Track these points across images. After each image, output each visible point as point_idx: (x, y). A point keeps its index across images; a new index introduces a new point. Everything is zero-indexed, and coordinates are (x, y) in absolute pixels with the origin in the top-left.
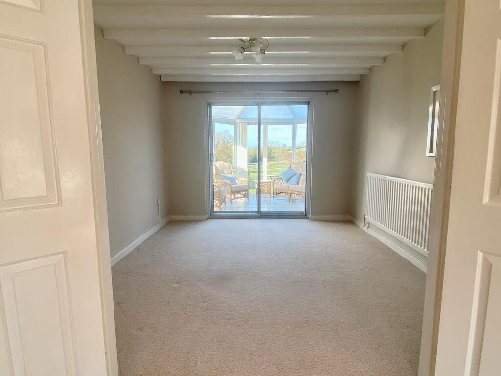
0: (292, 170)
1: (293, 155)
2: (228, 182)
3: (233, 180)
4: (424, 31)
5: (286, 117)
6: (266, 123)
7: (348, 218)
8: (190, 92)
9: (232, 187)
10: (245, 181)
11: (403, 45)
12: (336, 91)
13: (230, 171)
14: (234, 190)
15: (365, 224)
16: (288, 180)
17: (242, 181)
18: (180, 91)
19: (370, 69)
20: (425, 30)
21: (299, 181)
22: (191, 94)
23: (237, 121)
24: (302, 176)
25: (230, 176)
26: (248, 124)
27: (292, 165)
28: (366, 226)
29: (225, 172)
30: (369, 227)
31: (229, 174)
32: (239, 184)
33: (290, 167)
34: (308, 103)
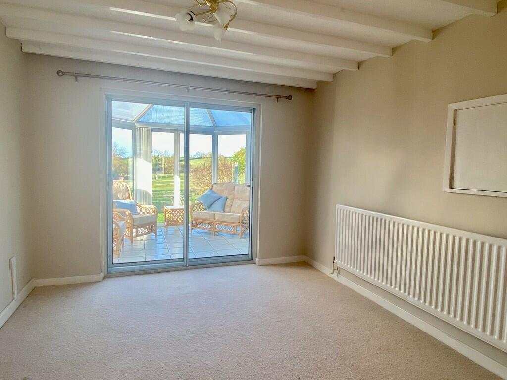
0: (214, 193)
1: (214, 174)
2: (128, 212)
3: (133, 207)
4: (432, 34)
5: (204, 124)
6: (177, 130)
7: (304, 258)
8: (76, 76)
9: (133, 219)
10: (151, 208)
11: (393, 49)
12: (289, 98)
13: (127, 196)
14: (136, 223)
15: (333, 270)
16: (210, 206)
17: (146, 208)
18: (58, 73)
19: (335, 75)
20: (433, 32)
21: (224, 207)
22: (76, 79)
23: (136, 124)
24: (228, 201)
25: (128, 201)
26: (153, 130)
27: (214, 186)
28: (336, 272)
29: (120, 196)
30: (339, 274)
31: (126, 199)
32: (141, 213)
33: (212, 189)
34: (253, 110)
